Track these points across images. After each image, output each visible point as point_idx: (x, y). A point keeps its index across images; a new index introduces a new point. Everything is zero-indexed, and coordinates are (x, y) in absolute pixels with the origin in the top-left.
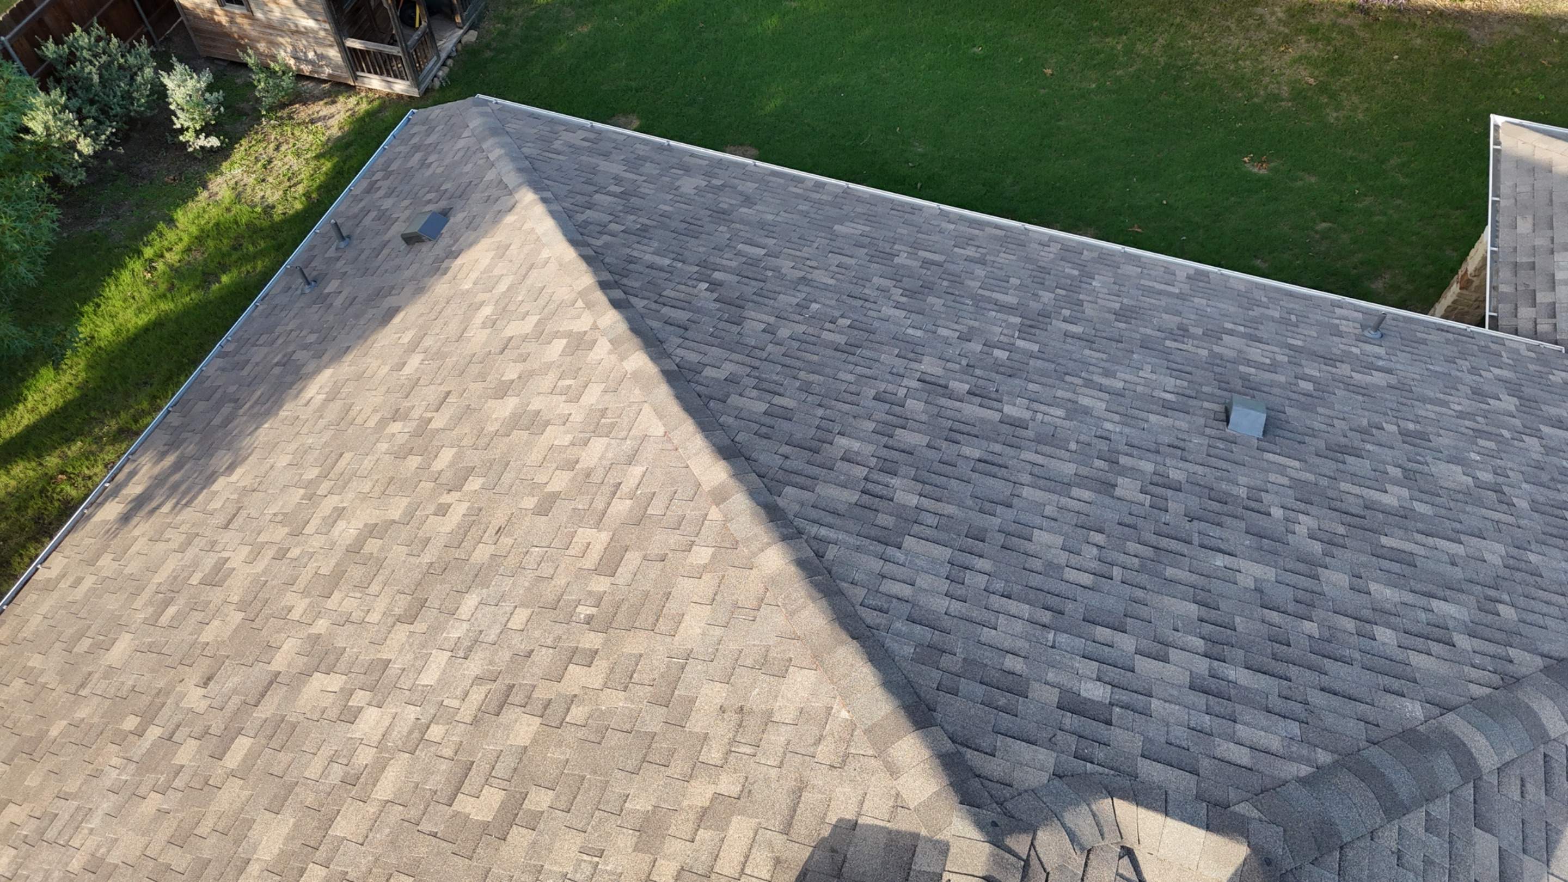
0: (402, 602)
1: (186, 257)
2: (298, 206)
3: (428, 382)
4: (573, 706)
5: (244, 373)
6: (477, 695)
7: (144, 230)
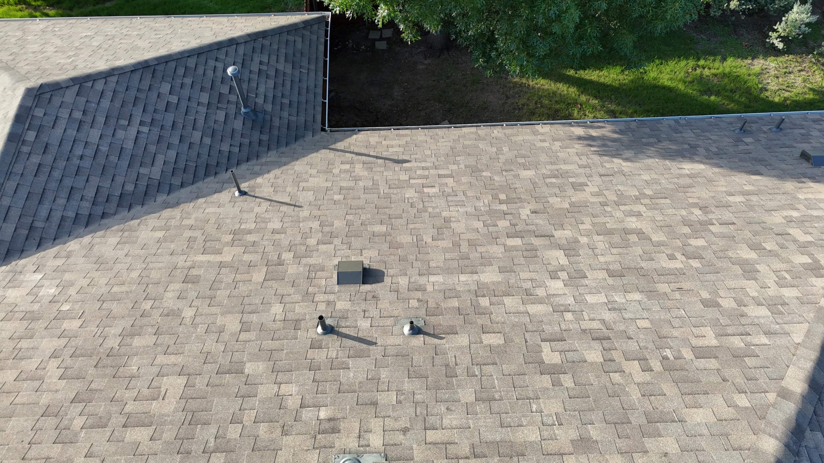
0: (616, 267)
1: (711, 77)
2: (777, 99)
3: (732, 211)
4: (619, 373)
5: (675, 135)
6: (596, 325)
7: (712, 53)
